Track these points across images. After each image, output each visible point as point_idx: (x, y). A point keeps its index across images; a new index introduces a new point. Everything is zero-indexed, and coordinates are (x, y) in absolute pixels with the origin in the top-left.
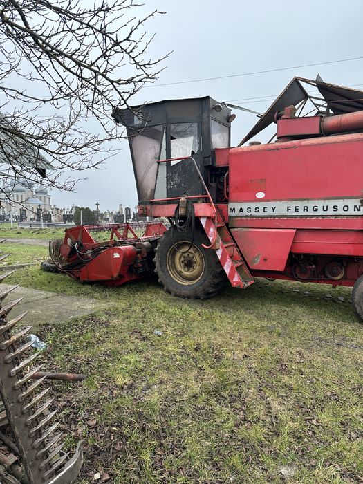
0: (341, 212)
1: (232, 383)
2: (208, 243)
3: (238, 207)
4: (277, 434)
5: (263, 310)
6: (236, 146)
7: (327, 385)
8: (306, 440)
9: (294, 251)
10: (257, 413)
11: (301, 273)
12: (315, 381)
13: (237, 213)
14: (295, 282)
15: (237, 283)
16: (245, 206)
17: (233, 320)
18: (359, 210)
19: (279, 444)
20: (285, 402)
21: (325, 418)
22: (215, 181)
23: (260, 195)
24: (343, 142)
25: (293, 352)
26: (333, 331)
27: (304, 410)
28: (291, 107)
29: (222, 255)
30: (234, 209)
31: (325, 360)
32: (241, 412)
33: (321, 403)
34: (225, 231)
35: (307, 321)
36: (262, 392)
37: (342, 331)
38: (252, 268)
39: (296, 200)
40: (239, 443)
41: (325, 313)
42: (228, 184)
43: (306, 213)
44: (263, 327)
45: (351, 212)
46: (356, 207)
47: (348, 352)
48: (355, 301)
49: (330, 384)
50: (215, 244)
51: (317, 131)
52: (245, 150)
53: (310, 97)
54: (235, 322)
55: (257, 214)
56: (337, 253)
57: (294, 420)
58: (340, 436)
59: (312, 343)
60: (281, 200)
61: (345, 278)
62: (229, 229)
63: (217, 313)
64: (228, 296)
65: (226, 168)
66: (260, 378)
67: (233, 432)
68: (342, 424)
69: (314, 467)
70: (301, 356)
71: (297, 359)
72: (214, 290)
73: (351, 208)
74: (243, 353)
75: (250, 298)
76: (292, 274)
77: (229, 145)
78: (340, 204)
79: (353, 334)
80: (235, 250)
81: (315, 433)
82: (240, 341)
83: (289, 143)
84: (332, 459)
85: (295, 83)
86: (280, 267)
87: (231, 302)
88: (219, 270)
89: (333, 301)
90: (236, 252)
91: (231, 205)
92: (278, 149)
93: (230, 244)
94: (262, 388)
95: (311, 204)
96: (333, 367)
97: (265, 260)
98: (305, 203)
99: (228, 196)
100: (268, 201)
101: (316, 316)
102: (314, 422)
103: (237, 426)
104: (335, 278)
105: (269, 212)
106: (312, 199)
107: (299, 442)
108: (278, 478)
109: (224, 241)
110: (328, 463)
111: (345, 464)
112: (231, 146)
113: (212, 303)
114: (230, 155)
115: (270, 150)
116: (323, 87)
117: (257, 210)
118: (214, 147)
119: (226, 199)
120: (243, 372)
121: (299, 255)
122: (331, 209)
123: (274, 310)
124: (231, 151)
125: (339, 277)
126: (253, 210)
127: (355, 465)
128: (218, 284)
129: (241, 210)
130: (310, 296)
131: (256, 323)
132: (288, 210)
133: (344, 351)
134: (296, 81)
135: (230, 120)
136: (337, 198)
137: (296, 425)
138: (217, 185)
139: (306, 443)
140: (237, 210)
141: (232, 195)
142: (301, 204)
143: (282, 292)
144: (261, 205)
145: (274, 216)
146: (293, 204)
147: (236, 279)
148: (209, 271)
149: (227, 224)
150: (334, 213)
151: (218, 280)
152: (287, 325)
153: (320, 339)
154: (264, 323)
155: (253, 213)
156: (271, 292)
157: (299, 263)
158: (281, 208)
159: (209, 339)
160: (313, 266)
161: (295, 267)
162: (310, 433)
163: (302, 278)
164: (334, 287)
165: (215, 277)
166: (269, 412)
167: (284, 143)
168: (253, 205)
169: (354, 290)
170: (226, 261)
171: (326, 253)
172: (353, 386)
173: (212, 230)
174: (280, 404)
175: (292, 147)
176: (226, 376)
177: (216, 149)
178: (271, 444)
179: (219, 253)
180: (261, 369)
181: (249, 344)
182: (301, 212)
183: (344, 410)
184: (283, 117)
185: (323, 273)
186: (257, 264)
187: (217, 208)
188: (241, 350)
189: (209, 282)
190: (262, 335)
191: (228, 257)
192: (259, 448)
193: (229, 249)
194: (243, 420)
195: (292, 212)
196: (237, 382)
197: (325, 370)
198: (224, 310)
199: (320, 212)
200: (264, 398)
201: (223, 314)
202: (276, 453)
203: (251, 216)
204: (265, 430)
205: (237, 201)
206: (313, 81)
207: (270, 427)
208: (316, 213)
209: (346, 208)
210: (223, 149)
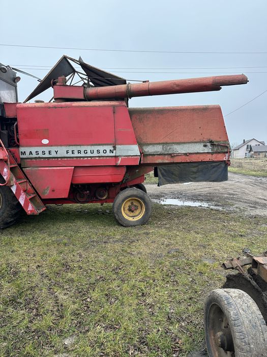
0: (102, 154)
1: (27, 290)
2: (4, 181)
3: (27, 151)
4: (62, 317)
5: (53, 229)
6: (22, 102)
7: (97, 272)
8: (83, 314)
9: (75, 183)
10: (47, 307)
11: (81, 197)
12: (89, 271)
13: (27, 155)
14: (79, 205)
15: (31, 211)
16: (34, 150)
17: (29, 240)
18: (112, 152)
19: (63, 323)
20: (68, 292)
21: (95, 295)
22: (6, 130)
23: (45, 141)
24: (100, 106)
25: (75, 254)
26: (102, 234)
27: (82, 293)
28: (63, 77)
29: (17, 190)
30: (25, 152)
31: (96, 255)
32: (35, 310)
33: (92, 286)
34: (18, 170)
35: (85, 230)
36: (52, 290)
37: (108, 233)
38: (43, 198)
39: (72, 146)
40: (33, 334)
41: (97, 222)
42: (17, 132)
43: (79, 155)
44: (53, 241)
45: (108, 154)
46: (110, 150)
47: (111, 246)
48: (115, 211)
49: (99, 270)
50: (9, 181)
51: (82, 97)
52: (30, 106)
53: (77, 72)
54: (31, 242)
55: (44, 156)
56: (102, 181)
57: (74, 303)
58: (105, 304)
59: (88, 245)
60: (61, 146)
61: (108, 197)
62: (21, 169)
63: (15, 238)
64: (26, 222)
65: (15, 119)
66: (50, 280)
67: (28, 327)
68: (106, 295)
69: (88, 331)
70: (81, 256)
71: (78, 258)
72: (12, 220)
73: (108, 151)
74: (37, 265)
75: (44, 221)
76: (74, 199)
77: (17, 100)
78: (101, 148)
79: (114, 234)
80: (28, 185)
81: (89, 307)
82: (34, 255)
83: (64, 104)
84: (99, 321)
85: (64, 60)
86: (65, 195)
87: (28, 227)
88: (15, 203)
89: (103, 214)
90: (29, 187)
91: (22, 149)
92: (55, 107)
93: (23, 181)
94: (51, 287)
95: (83, 148)
96: (101, 259)
97: (53, 191)
98: (79, 148)
99: (18, 142)
100: (52, 146)
101: (91, 226)
102: (89, 300)
103: (31, 322)
104: (103, 198)
105: (53, 155)
106: (83, 145)
107: (78, 318)
108: (62, 348)
109: (18, 178)
110: (97, 325)
111: (107, 321)
112: (19, 102)
113: (11, 230)
114: (17, 109)
115: (49, 108)
116: (84, 66)
117: (44, 153)
118: (3, 101)
119: (17, 144)
120: (36, 279)
121: (77, 185)
122: (95, 152)
123: (62, 227)
124: (18, 105)
125: (105, 198)
126: (40, 153)
127: (113, 319)
128: (16, 214)
129: (31, 153)
130: (88, 213)
131: (48, 240)
132: (67, 153)
133: (109, 245)
134: (65, 58)
135: (16, 81)
136: (99, 145)
137: (76, 306)
138: (8, 133)
139: (83, 316)
140: (27, 153)
141: (22, 141)
142: (76, 149)
143: (69, 213)
144: (46, 149)
145: (58, 158)
146: (70, 149)
147: (30, 208)
148: (6, 204)
149: (20, 165)
150: (98, 155)
151: (16, 211)
152: (71, 236)
153: (93, 241)
154: (54, 238)
155: (41, 155)
156: (61, 214)
157: (78, 191)
158: (62, 151)
159: (8, 260)
160: (88, 192)
161: (76, 194)
162: (86, 308)
163: (82, 201)
164: (102, 205)
165: (12, 209)
166: (57, 303)
167: (59, 104)
168: (40, 149)
169: (113, 205)
170: (20, 194)
171: (95, 182)
172: (114, 268)
173: (5, 170)
174: (65, 294)
175: (66, 107)
176: (22, 286)
177: (4, 103)
178: (58, 326)
179: (14, 189)
180: (51, 273)
181: (42, 256)
182: (76, 154)
183: (107, 285)
184: (58, 84)
185: (95, 196)
186: (47, 194)
187: (10, 152)
188: (35, 262)
189: (7, 214)
190: (52, 247)
191: (22, 191)
192: (48, 332)
193: (23, 185)
194: (36, 316)
195: (70, 155)
196: (32, 288)
197: (96, 262)
198: (22, 235)
199: (89, 154)
200: (53, 294)
201: (21, 238)
202: (61, 331)
203: (39, 158)
204: (53, 317)
205: (27, 146)
206: (77, 61)
207: (57, 314)
208: (87, 155)
209: (105, 152)
210: (11, 103)
